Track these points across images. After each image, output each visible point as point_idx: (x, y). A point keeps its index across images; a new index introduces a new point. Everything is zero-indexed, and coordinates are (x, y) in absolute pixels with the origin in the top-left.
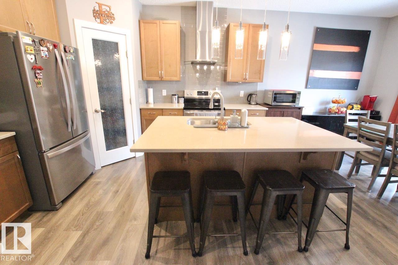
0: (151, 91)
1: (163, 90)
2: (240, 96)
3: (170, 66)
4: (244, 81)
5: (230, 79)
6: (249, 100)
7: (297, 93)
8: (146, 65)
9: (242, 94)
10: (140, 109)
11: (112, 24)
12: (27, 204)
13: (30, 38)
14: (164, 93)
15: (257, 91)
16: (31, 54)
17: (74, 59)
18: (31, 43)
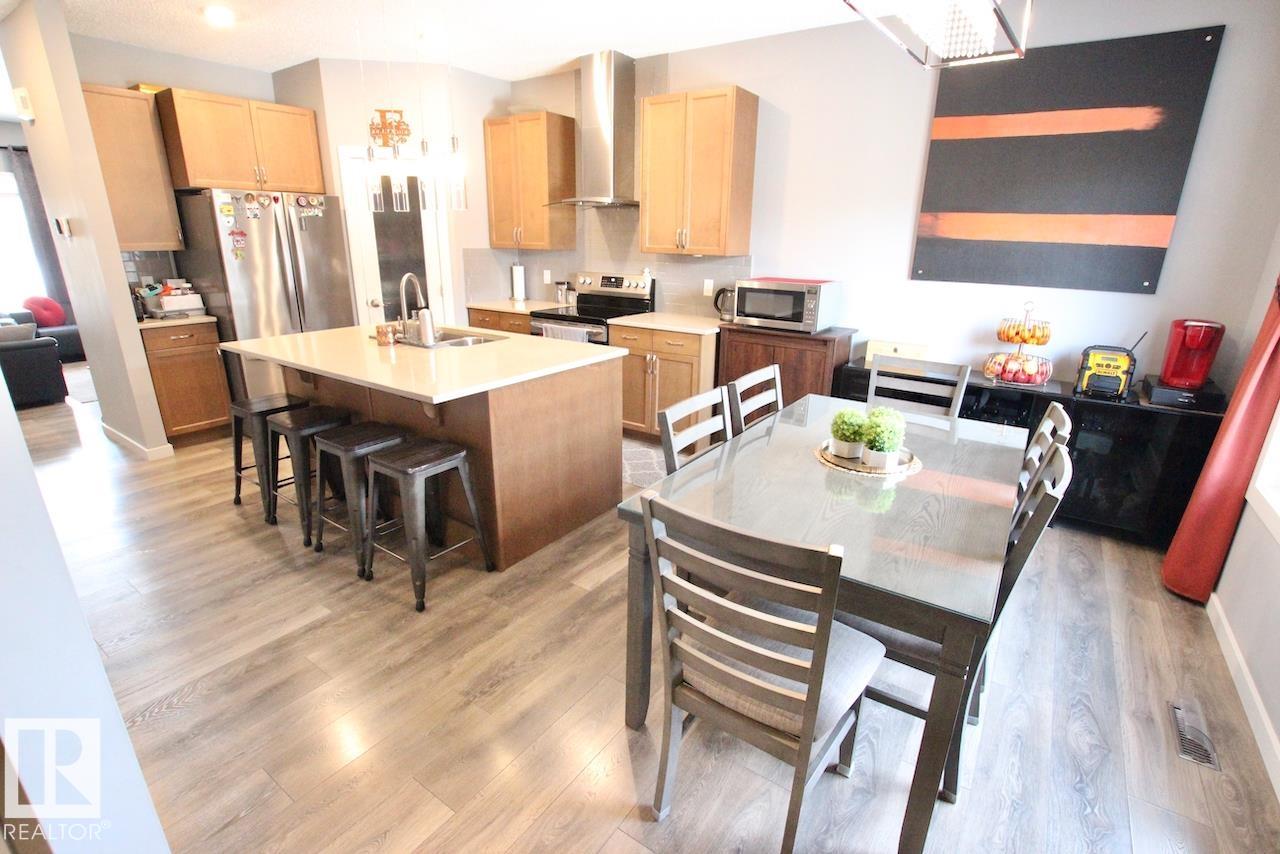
0: (519, 271)
1: (544, 272)
2: (703, 295)
3: (532, 216)
5: (648, 245)
7: (805, 290)
9: (709, 288)
10: (467, 309)
11: (405, 144)
13: (230, 195)
14: (547, 277)
16: (228, 216)
17: (321, 215)
18: (230, 200)
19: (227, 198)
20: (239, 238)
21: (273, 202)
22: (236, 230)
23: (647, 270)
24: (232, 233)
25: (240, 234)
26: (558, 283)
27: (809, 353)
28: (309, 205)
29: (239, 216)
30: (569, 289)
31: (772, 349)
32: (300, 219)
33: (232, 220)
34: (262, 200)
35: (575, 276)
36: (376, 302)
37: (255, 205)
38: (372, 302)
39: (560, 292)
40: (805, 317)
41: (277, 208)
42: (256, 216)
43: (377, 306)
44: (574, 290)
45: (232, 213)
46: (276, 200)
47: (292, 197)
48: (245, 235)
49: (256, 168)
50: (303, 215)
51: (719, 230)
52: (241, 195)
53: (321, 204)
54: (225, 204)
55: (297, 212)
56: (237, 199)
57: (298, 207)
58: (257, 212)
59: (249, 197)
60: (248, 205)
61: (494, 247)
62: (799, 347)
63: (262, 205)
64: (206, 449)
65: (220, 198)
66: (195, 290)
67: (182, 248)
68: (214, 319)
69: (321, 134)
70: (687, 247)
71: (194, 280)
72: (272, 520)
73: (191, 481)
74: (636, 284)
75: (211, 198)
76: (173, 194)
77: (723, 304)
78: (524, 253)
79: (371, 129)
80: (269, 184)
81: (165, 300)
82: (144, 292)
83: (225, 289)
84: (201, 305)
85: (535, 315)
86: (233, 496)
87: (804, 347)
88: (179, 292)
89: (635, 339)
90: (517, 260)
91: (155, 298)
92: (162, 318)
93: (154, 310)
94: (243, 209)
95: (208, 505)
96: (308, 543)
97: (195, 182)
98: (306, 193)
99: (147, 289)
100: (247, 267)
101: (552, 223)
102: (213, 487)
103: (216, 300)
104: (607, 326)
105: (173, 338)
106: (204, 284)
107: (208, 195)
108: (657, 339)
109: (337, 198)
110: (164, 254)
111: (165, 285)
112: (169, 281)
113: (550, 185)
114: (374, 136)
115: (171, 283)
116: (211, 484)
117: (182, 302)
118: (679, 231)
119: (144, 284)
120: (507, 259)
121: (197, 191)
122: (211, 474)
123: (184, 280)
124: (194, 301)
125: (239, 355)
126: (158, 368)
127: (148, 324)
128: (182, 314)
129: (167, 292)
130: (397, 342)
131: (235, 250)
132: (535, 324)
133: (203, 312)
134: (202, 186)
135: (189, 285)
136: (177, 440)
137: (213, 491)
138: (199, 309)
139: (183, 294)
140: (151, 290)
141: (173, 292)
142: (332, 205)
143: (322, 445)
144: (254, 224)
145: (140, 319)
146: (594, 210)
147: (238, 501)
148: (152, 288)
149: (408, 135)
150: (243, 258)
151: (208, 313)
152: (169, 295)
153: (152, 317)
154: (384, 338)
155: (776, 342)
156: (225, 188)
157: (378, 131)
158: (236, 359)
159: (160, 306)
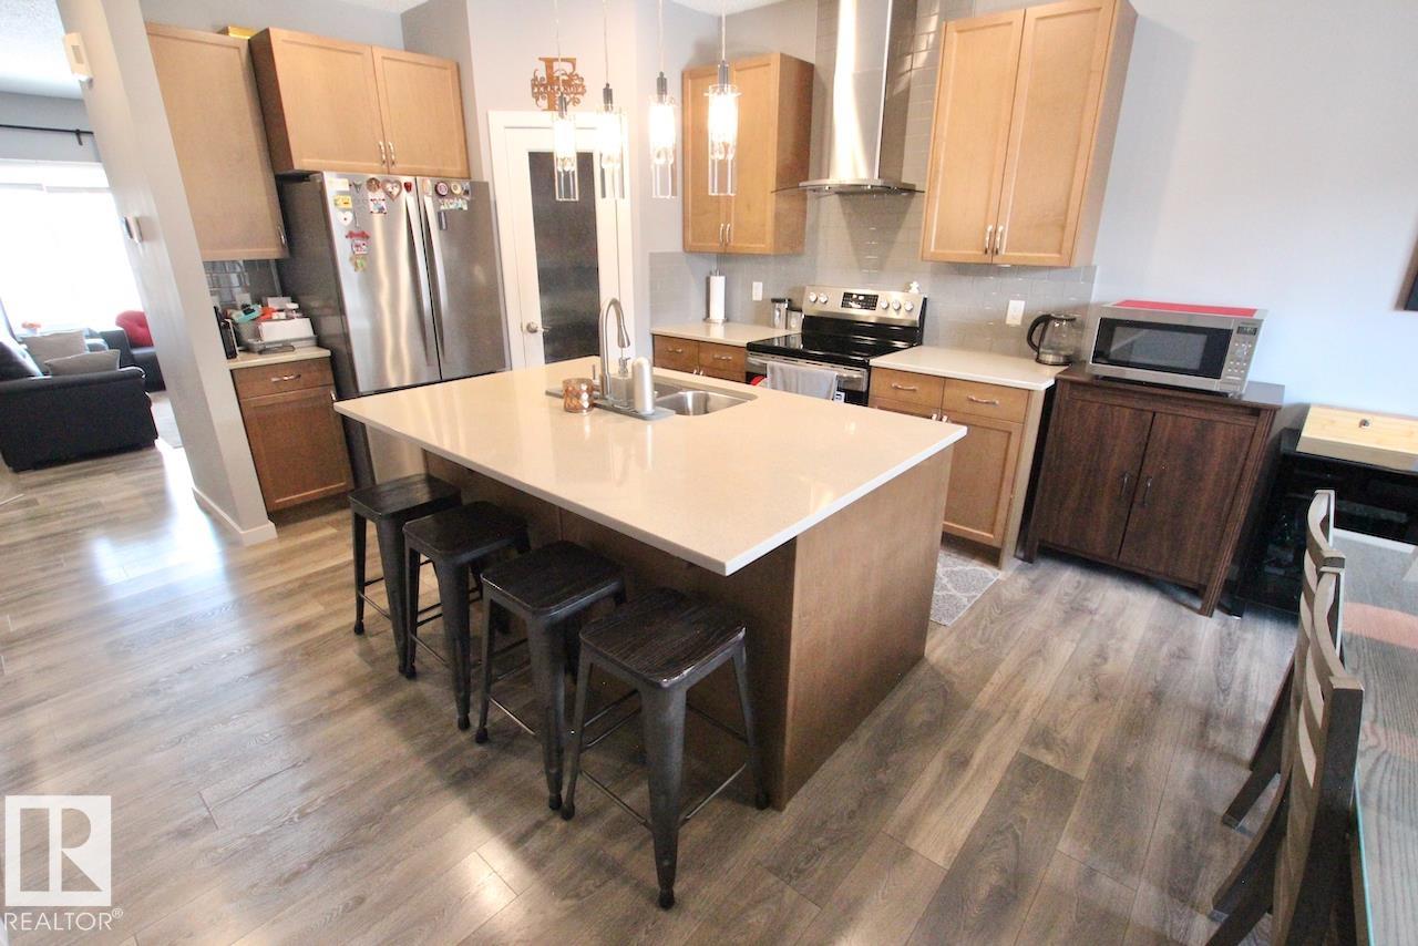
0: (718, 283)
1: (755, 284)
2: (1008, 322)
3: (749, 206)
4: (987, 259)
5: (932, 250)
6: (1035, 340)
7: (1232, 326)
8: (693, 206)
9: (1017, 312)
10: (653, 335)
11: (578, 106)
12: (342, 484)
13: (346, 180)
14: (758, 291)
15: (1086, 307)
16: (344, 210)
17: (465, 208)
18: (348, 189)
19: (343, 185)
20: (359, 242)
21: (404, 190)
22: (355, 231)
23: (915, 285)
24: (351, 235)
25: (360, 235)
26: (775, 301)
27: (1220, 426)
28: (451, 194)
29: (360, 210)
30: (791, 308)
31: (1150, 415)
32: (439, 214)
33: (349, 216)
34: (389, 186)
35: (802, 291)
36: (533, 326)
37: (380, 194)
38: (528, 327)
39: (777, 313)
40: (1226, 370)
41: (408, 198)
42: (381, 210)
43: (535, 331)
44: (800, 311)
45: (350, 206)
46: (408, 187)
47: (429, 183)
48: (368, 237)
49: (381, 143)
50: (442, 208)
51: (1063, 228)
52: (362, 182)
53: (466, 192)
54: (343, 193)
55: (437, 205)
56: (356, 186)
57: (436, 197)
58: (383, 204)
59: (373, 184)
60: (371, 195)
61: (688, 249)
62: (1205, 416)
63: (389, 194)
64: (317, 529)
65: (335, 185)
66: (304, 312)
67: (287, 255)
68: (327, 353)
69: (465, 95)
70: (1003, 252)
71: (301, 298)
72: (409, 671)
73: (297, 584)
74: (897, 304)
75: (322, 184)
76: (273, 180)
77: (1042, 339)
78: (727, 258)
79: (533, 86)
80: (398, 166)
81: (265, 326)
82: (238, 316)
83: (341, 311)
84: (309, 332)
85: (753, 348)
86: (353, 618)
87: (1217, 417)
88: (283, 315)
89: (914, 390)
90: (714, 267)
91: (252, 324)
92: (261, 352)
93: (250, 341)
94: (365, 201)
95: (321, 632)
96: (465, 725)
97: (301, 162)
98: (446, 180)
99: (241, 313)
100: (370, 284)
101: (777, 216)
102: (327, 598)
103: (330, 325)
104: (869, 368)
105: (274, 380)
106: (315, 303)
107: (318, 181)
108: (949, 392)
109: (487, 184)
110: (264, 263)
111: (265, 305)
112: (270, 300)
113: (778, 162)
114: (536, 96)
115: (273, 303)
116: (323, 592)
117: (286, 329)
118: (990, 228)
119: (239, 304)
120: (704, 265)
121: (304, 177)
122: (325, 572)
123: (289, 299)
124: (300, 328)
125: (363, 425)
126: (255, 423)
127: (244, 360)
128: (286, 346)
129: (267, 315)
130: (593, 405)
131: (354, 259)
132: (756, 360)
133: (312, 342)
134: (311, 169)
135: (295, 306)
136: (280, 516)
137: (327, 605)
138: (306, 339)
139: (289, 318)
140: (246, 313)
141: (275, 316)
142: (479, 193)
143: (492, 590)
144: (377, 219)
145: (231, 355)
146: (836, 196)
147: (359, 629)
148: (247, 310)
149: (582, 94)
150: (364, 270)
151: (320, 343)
152: (270, 319)
153: (248, 349)
154: (575, 402)
155: (1161, 407)
156: (341, 172)
157: (542, 89)
158: (360, 430)
159: (257, 335)
